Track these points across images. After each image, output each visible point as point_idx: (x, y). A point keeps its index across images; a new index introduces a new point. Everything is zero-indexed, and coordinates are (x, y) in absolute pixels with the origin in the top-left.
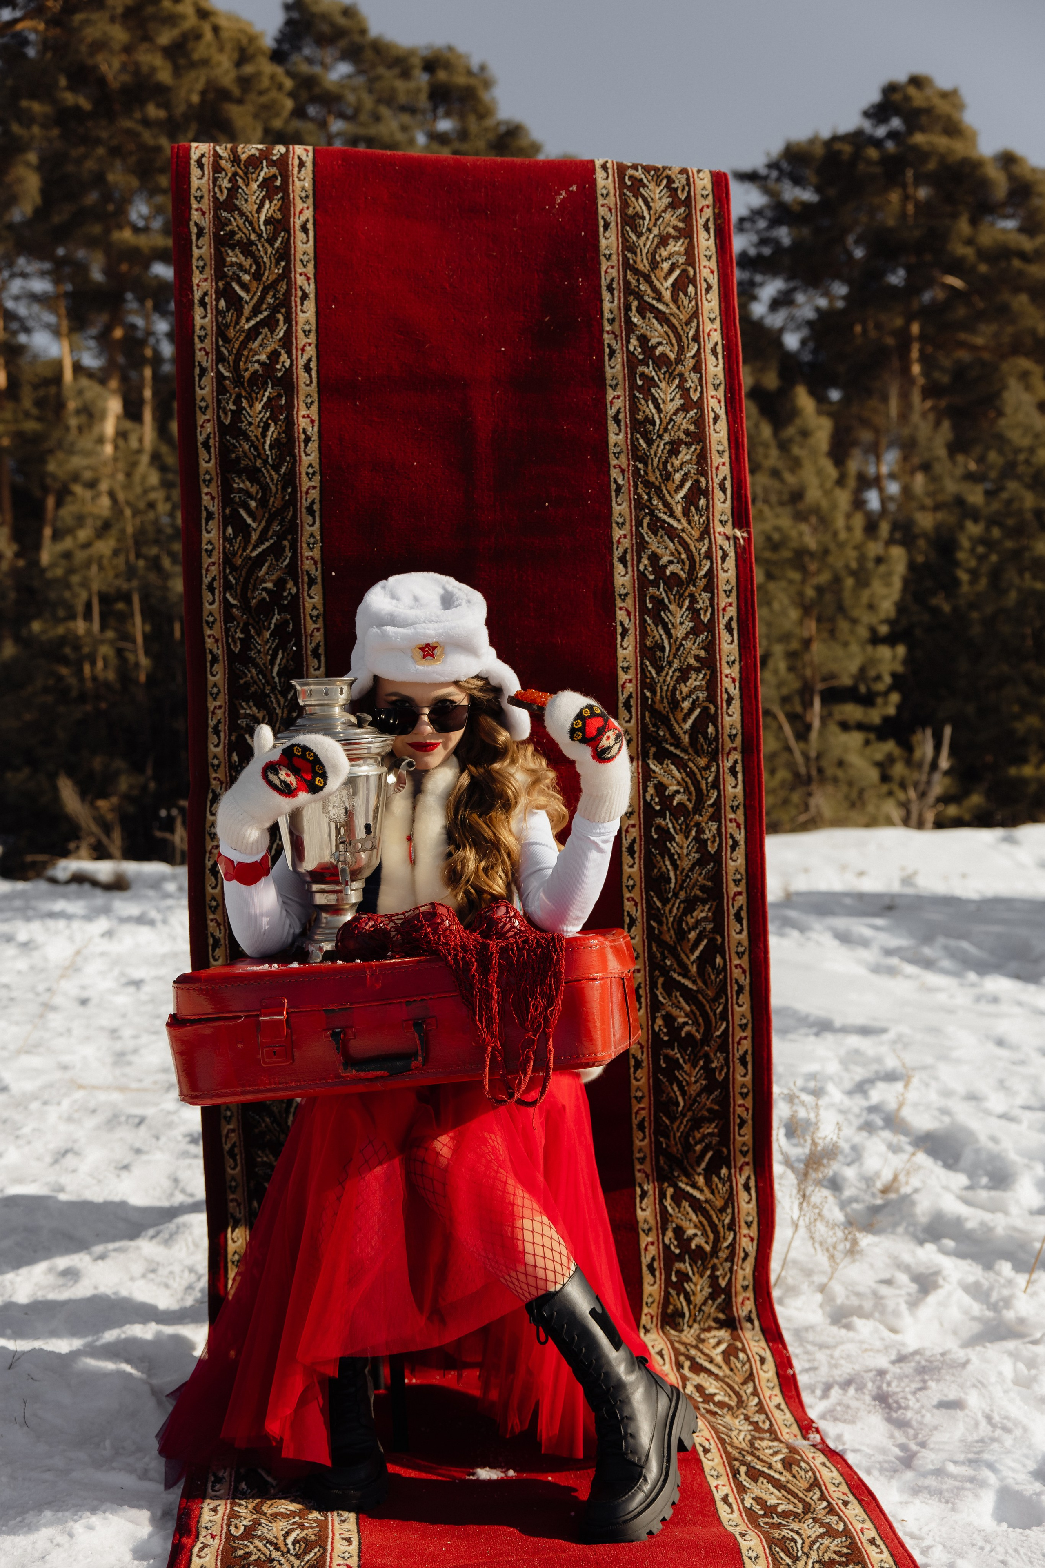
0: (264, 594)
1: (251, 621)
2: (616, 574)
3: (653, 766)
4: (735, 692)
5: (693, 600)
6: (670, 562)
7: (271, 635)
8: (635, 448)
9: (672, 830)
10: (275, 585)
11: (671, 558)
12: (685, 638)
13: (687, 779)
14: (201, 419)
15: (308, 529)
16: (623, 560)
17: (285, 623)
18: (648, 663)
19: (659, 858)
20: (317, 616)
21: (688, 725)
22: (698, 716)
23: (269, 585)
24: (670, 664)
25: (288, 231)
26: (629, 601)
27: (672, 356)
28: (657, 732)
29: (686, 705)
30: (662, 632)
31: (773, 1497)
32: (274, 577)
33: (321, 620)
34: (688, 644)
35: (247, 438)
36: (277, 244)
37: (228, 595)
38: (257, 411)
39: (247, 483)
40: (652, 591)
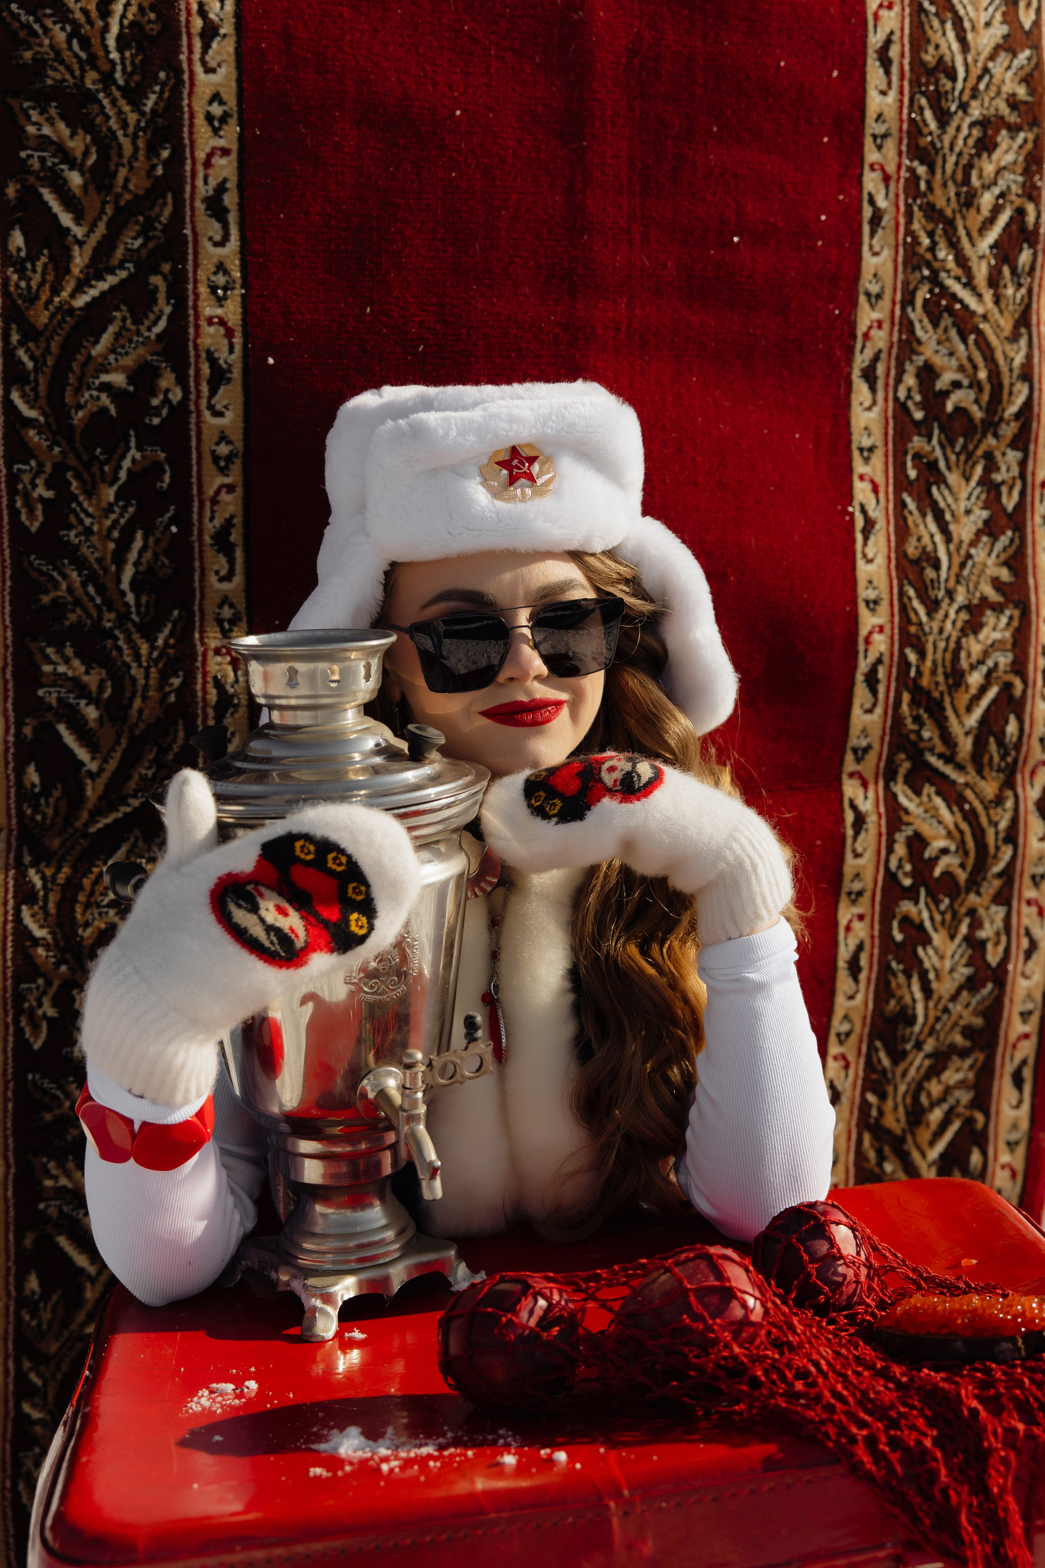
0: (105, 400)
1: (72, 461)
2: (855, 404)
3: (905, 799)
5: (991, 465)
6: (956, 385)
7: (118, 496)
9: (928, 924)
10: (131, 380)
11: (958, 377)
12: (973, 543)
13: (964, 826)
15: (211, 253)
16: (869, 375)
17: (156, 469)
18: (911, 592)
19: (902, 979)
20: (229, 459)
21: (973, 720)
22: (994, 702)
23: (118, 379)
24: (950, 594)
28: (918, 733)
29: (975, 679)
30: (933, 527)
32: (128, 361)
33: (237, 467)
34: (979, 554)
37: (15, 396)
39: (62, 126)
40: (917, 442)
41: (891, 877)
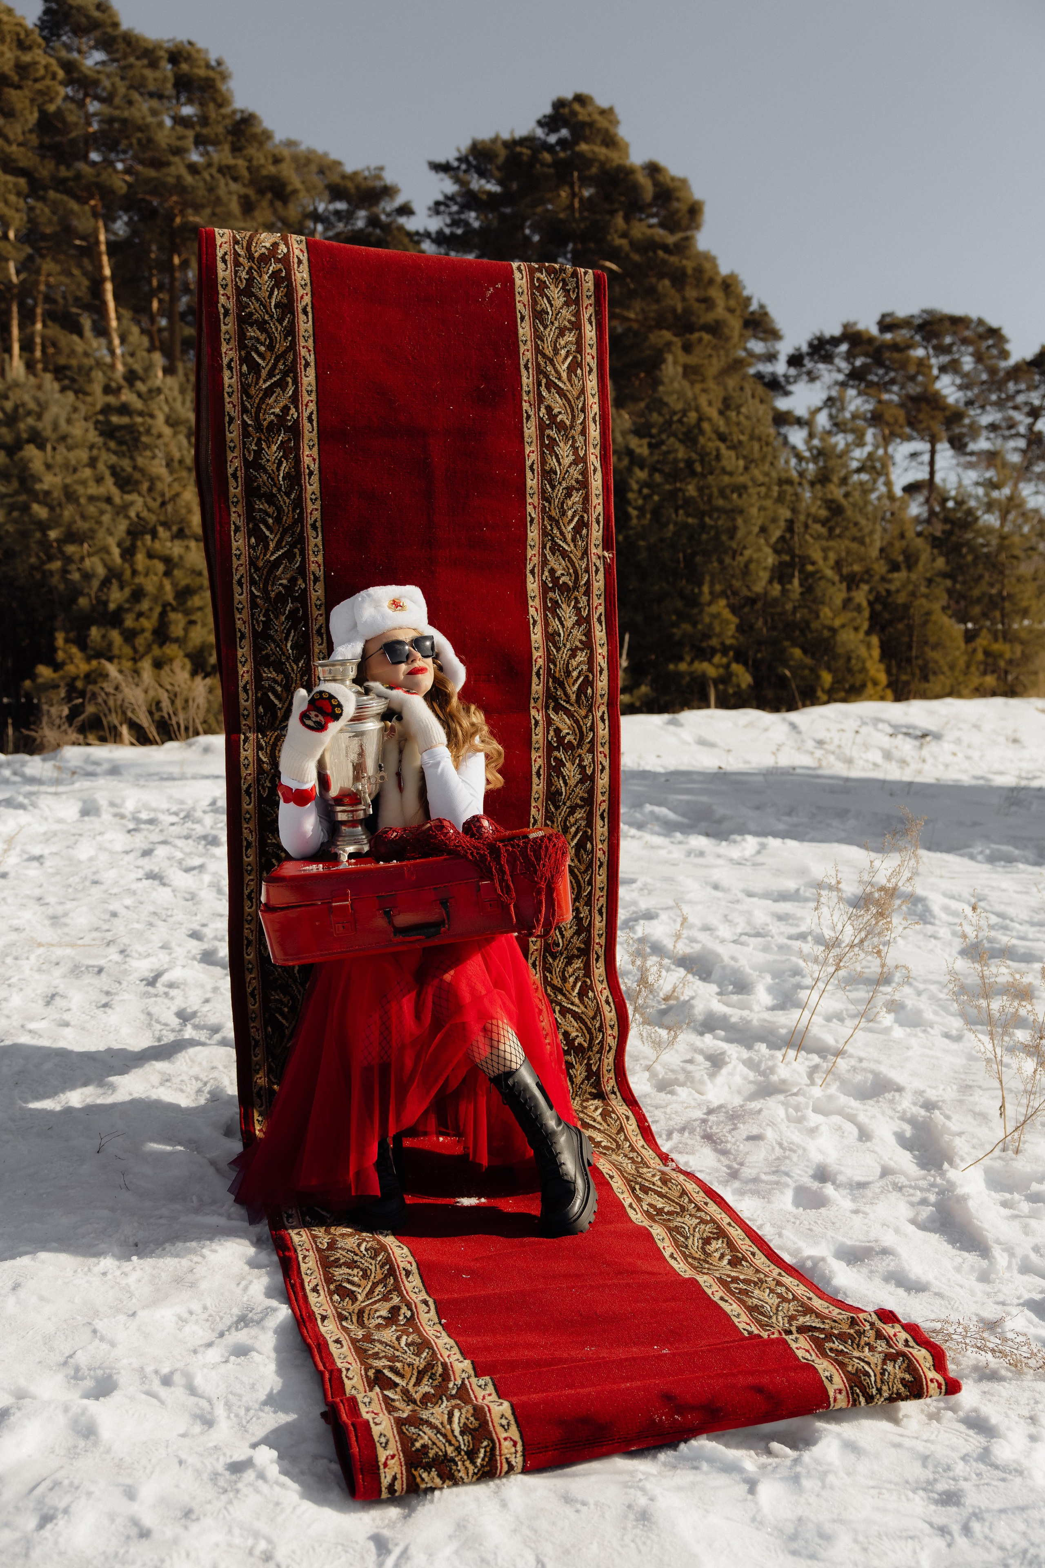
0: (281, 588)
1: (271, 608)
2: (528, 582)
3: (553, 715)
4: (605, 665)
5: (577, 601)
6: (563, 575)
7: (286, 618)
8: (544, 491)
9: (564, 759)
10: (289, 582)
11: (563, 572)
12: (572, 628)
13: (575, 725)
14: (230, 456)
15: (313, 541)
16: (532, 572)
17: (297, 609)
18: (551, 645)
19: (556, 778)
20: (320, 605)
21: (575, 688)
22: (582, 681)
23: (285, 582)
24: (565, 645)
25: (293, 313)
26: (537, 600)
27: (568, 423)
28: (556, 693)
29: (575, 674)
30: (558, 623)
31: (660, 1203)
32: (288, 576)
33: (323, 608)
34: (575, 632)
35: (266, 471)
36: (285, 323)
37: (253, 589)
38: (273, 451)
39: (266, 505)
40: (551, 594)
41: (549, 743)
